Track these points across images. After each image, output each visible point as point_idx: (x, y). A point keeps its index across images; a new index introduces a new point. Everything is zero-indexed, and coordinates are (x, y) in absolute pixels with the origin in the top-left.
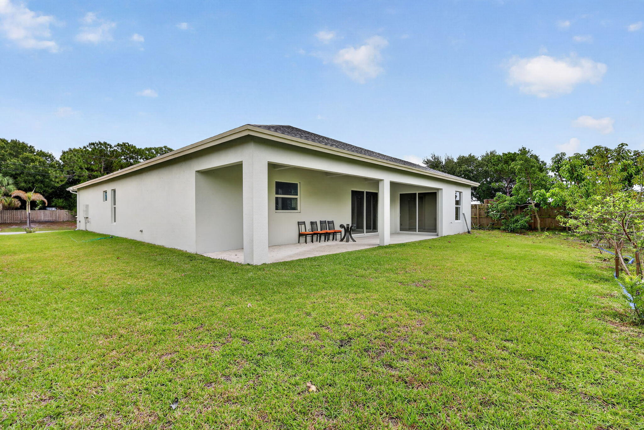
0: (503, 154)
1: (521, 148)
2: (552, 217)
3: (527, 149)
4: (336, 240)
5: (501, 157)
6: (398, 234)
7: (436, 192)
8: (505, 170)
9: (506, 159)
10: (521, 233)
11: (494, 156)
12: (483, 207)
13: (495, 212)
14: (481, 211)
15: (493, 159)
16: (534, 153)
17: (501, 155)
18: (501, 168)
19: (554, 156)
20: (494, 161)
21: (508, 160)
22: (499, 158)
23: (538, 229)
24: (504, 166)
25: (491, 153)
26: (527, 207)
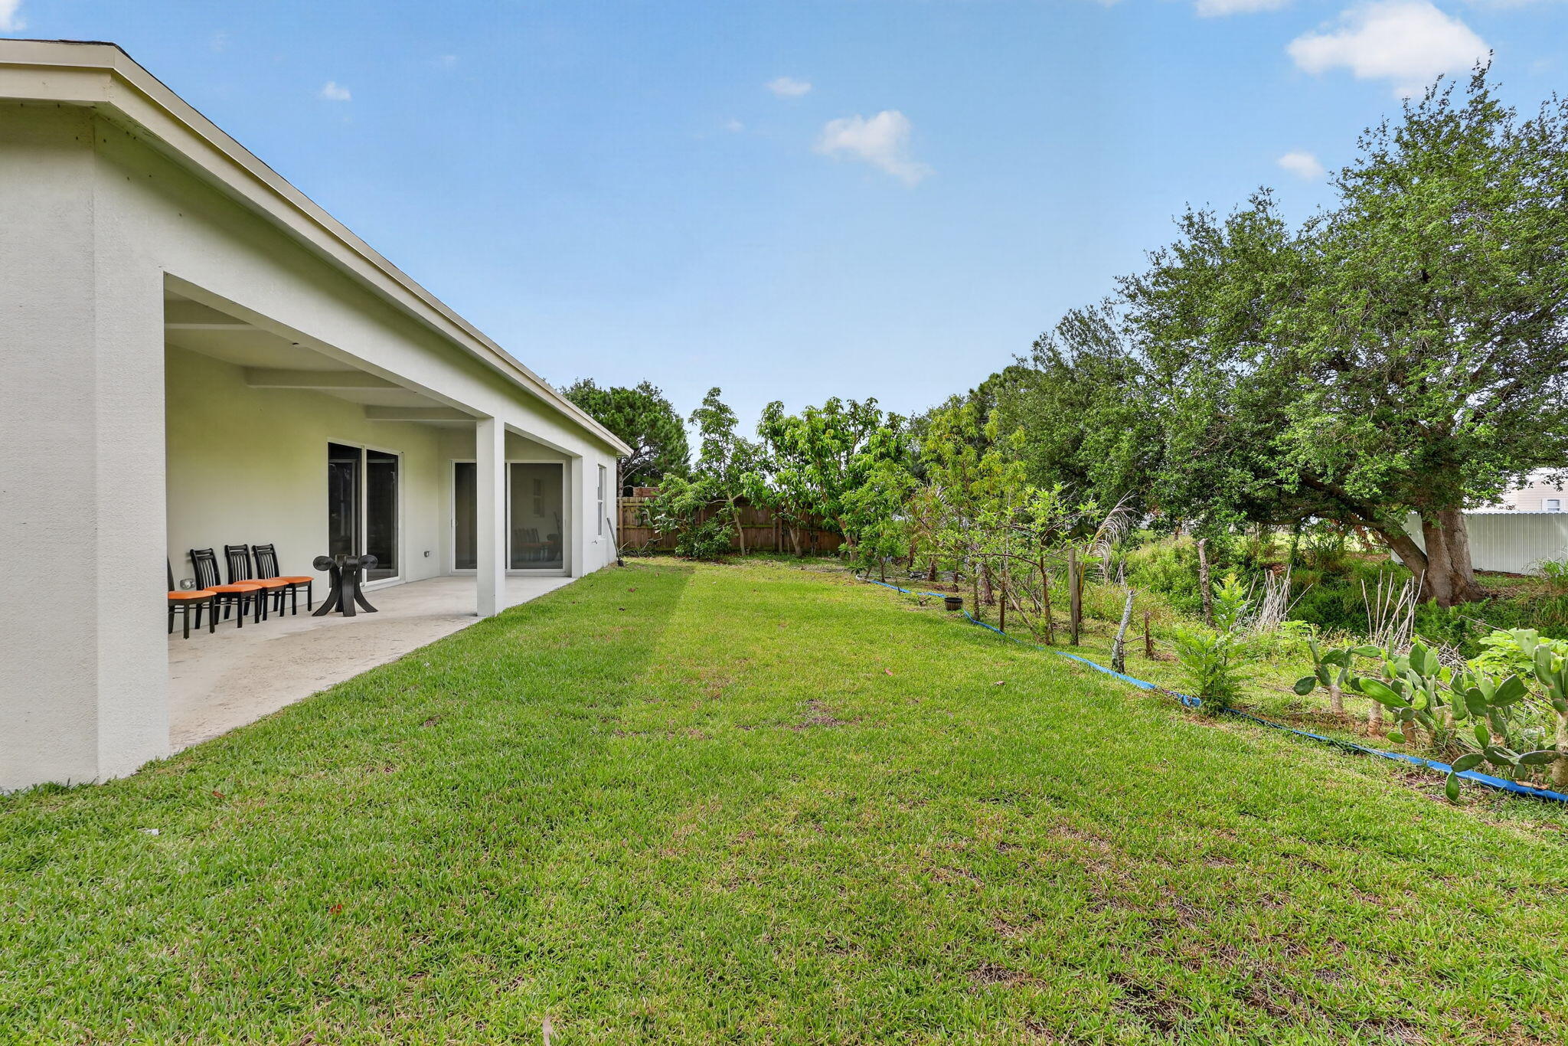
0: (612, 389)
1: (641, 383)
2: (757, 526)
3: (652, 387)
4: (294, 613)
5: (608, 395)
6: (451, 576)
7: (561, 465)
8: (619, 425)
9: (619, 402)
10: (717, 561)
11: (593, 390)
12: (630, 504)
13: (663, 515)
14: (627, 514)
15: (594, 399)
16: (664, 396)
17: (608, 390)
18: (612, 421)
19: (765, 407)
20: (596, 404)
21: (624, 403)
22: (604, 397)
23: (740, 550)
24: (616, 416)
25: (586, 384)
26: (724, 507)
